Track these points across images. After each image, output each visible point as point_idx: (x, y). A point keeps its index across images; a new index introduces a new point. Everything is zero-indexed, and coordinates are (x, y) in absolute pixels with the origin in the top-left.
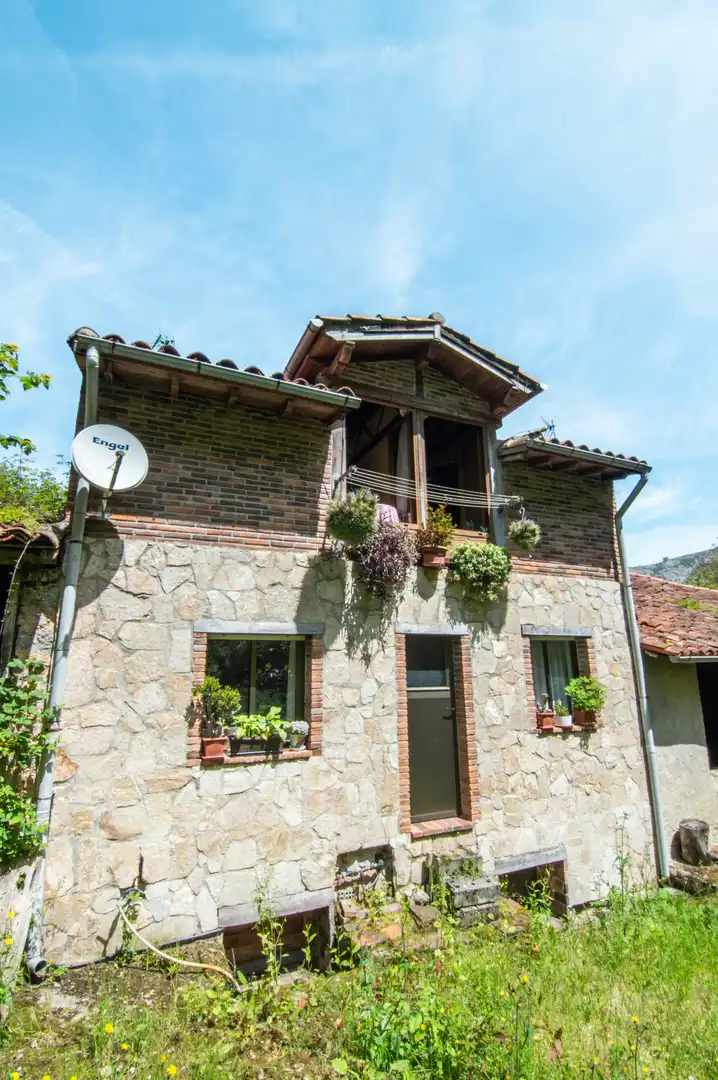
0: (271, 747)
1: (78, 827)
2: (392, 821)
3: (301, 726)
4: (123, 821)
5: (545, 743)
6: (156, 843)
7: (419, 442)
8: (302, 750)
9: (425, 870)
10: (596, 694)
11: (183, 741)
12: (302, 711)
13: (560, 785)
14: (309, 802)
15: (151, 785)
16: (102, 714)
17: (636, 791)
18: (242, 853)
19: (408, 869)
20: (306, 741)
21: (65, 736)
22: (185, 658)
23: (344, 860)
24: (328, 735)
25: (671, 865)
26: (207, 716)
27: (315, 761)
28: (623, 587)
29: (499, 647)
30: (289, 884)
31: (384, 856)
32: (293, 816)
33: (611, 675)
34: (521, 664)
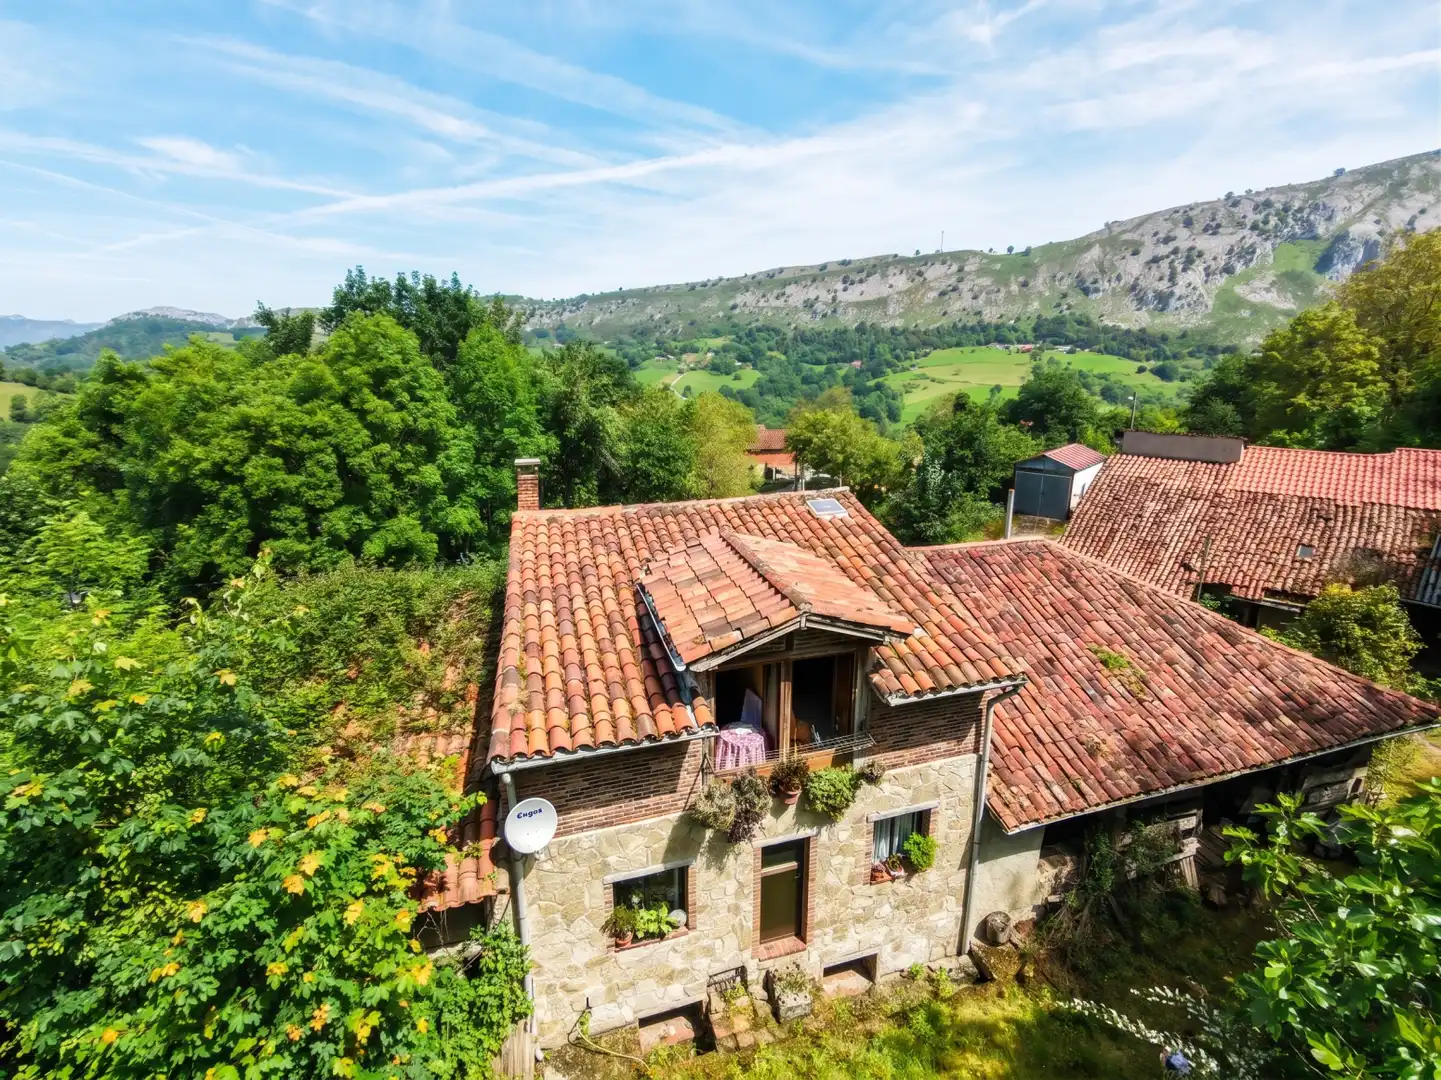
0: (660, 935)
1: (550, 989)
2: (746, 953)
3: (678, 916)
4: (575, 983)
5: (874, 889)
6: (594, 988)
8: (683, 929)
10: (927, 853)
11: (606, 940)
13: (886, 910)
14: (689, 956)
15: (590, 964)
16: (556, 938)
17: (954, 903)
18: (646, 986)
19: (755, 976)
20: (686, 924)
21: (533, 955)
22: (599, 901)
23: (712, 976)
24: (700, 919)
25: (972, 940)
26: (619, 933)
27: (692, 934)
28: (980, 761)
29: (844, 836)
30: (677, 995)
31: (742, 971)
32: (677, 963)
33: (951, 830)
34: (863, 843)
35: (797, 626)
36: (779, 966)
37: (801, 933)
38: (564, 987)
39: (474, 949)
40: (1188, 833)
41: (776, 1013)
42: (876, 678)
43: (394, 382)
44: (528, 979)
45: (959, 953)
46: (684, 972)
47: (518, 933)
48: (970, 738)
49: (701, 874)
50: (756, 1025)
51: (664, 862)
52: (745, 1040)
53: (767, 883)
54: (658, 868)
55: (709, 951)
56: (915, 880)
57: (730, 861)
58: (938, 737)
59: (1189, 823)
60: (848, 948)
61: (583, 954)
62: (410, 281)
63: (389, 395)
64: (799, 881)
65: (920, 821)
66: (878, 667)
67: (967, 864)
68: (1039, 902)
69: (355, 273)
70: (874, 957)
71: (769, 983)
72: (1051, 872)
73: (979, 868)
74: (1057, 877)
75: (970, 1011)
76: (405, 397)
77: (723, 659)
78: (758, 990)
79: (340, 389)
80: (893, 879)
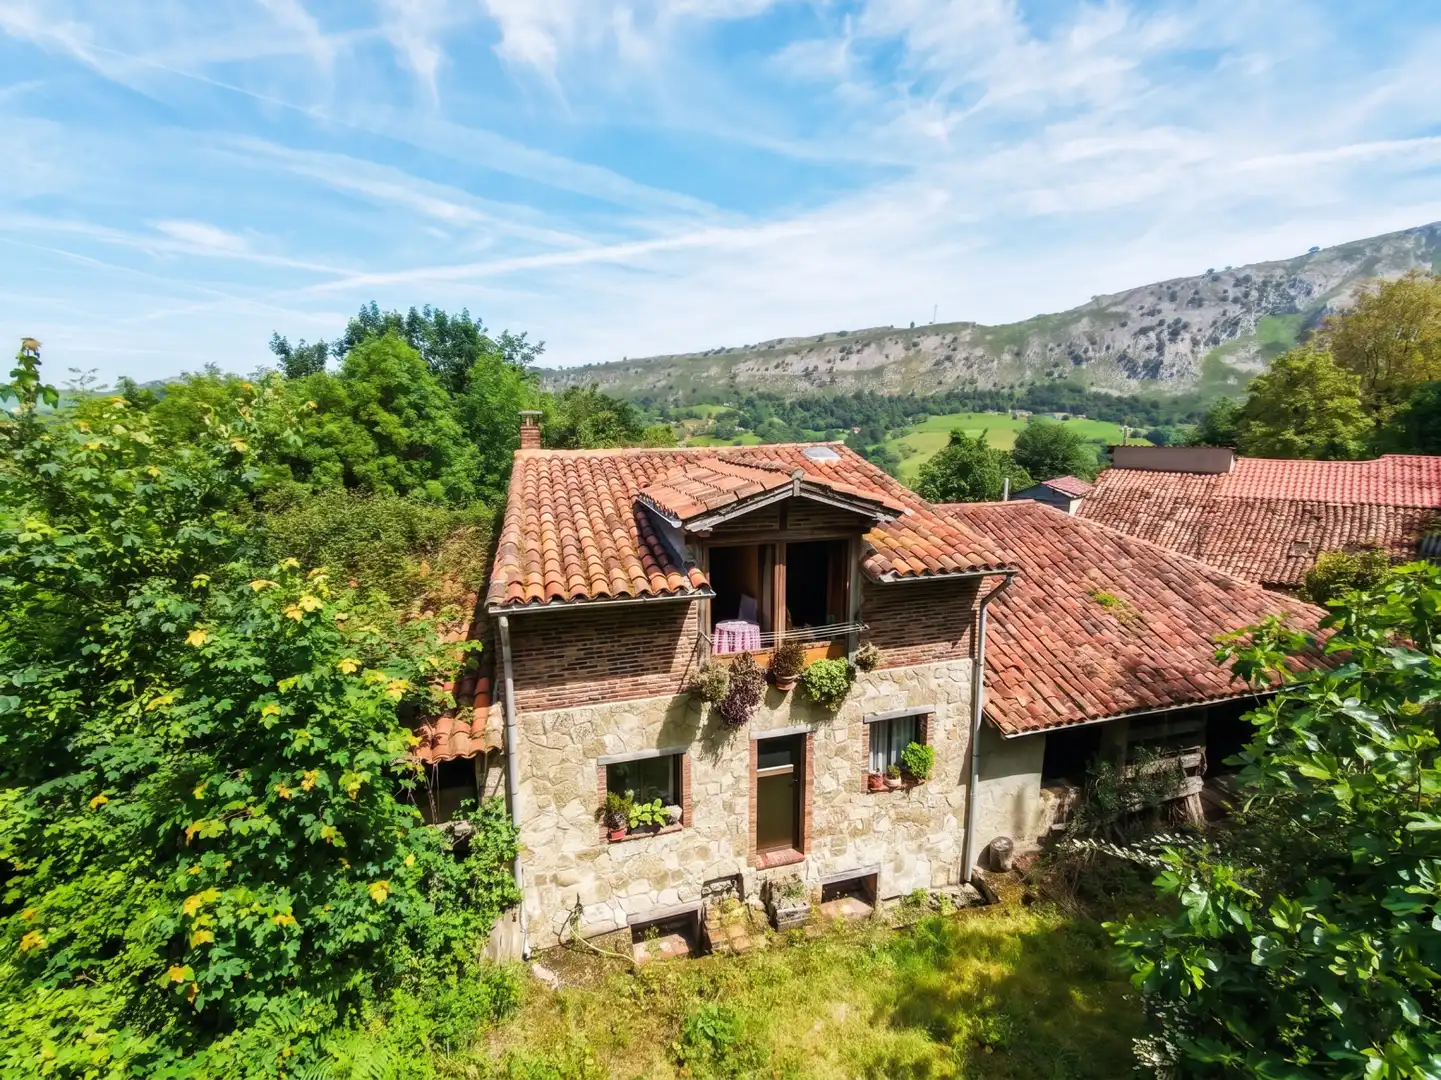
0: (654, 829)
1: (540, 880)
2: (742, 860)
3: (674, 811)
4: (564, 876)
5: (872, 799)
6: (586, 885)
7: (781, 571)
8: (678, 825)
9: (764, 886)
10: (924, 762)
11: (598, 830)
12: (677, 800)
13: (884, 825)
14: (684, 856)
15: (582, 856)
16: (547, 822)
17: (955, 823)
18: (638, 887)
19: (751, 885)
20: (681, 820)
21: (525, 838)
22: (592, 784)
23: (707, 883)
24: (696, 817)
25: (975, 868)
26: (609, 818)
27: (688, 832)
28: (976, 664)
29: (840, 735)
30: (670, 901)
31: (737, 879)
32: (672, 863)
33: (948, 739)
34: (859, 745)
35: (790, 493)
36: (777, 876)
37: (798, 844)
38: (555, 879)
39: (463, 826)
40: (1192, 772)
41: (773, 922)
42: (869, 563)
43: (403, 400)
44: (519, 864)
45: (963, 882)
46: (677, 875)
47: (510, 810)
48: (966, 639)
49: (696, 765)
50: (753, 929)
51: (659, 746)
52: (741, 944)
53: (763, 783)
54: (653, 752)
55: (704, 852)
56: (915, 792)
57: (726, 752)
58: (933, 638)
59: (1191, 760)
60: (849, 864)
61: (573, 844)
62: (421, 314)
63: (398, 411)
64: (796, 784)
65: (916, 726)
66: (871, 553)
67: (966, 779)
68: (1042, 832)
69: (369, 307)
70: (874, 877)
71: (766, 892)
72: (1053, 800)
73: (979, 786)
74: (1061, 806)
75: (976, 924)
76: (412, 413)
77: (716, 520)
78: (755, 900)
79: (349, 403)
80: (891, 789)
